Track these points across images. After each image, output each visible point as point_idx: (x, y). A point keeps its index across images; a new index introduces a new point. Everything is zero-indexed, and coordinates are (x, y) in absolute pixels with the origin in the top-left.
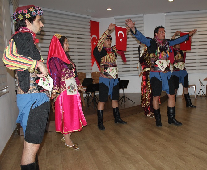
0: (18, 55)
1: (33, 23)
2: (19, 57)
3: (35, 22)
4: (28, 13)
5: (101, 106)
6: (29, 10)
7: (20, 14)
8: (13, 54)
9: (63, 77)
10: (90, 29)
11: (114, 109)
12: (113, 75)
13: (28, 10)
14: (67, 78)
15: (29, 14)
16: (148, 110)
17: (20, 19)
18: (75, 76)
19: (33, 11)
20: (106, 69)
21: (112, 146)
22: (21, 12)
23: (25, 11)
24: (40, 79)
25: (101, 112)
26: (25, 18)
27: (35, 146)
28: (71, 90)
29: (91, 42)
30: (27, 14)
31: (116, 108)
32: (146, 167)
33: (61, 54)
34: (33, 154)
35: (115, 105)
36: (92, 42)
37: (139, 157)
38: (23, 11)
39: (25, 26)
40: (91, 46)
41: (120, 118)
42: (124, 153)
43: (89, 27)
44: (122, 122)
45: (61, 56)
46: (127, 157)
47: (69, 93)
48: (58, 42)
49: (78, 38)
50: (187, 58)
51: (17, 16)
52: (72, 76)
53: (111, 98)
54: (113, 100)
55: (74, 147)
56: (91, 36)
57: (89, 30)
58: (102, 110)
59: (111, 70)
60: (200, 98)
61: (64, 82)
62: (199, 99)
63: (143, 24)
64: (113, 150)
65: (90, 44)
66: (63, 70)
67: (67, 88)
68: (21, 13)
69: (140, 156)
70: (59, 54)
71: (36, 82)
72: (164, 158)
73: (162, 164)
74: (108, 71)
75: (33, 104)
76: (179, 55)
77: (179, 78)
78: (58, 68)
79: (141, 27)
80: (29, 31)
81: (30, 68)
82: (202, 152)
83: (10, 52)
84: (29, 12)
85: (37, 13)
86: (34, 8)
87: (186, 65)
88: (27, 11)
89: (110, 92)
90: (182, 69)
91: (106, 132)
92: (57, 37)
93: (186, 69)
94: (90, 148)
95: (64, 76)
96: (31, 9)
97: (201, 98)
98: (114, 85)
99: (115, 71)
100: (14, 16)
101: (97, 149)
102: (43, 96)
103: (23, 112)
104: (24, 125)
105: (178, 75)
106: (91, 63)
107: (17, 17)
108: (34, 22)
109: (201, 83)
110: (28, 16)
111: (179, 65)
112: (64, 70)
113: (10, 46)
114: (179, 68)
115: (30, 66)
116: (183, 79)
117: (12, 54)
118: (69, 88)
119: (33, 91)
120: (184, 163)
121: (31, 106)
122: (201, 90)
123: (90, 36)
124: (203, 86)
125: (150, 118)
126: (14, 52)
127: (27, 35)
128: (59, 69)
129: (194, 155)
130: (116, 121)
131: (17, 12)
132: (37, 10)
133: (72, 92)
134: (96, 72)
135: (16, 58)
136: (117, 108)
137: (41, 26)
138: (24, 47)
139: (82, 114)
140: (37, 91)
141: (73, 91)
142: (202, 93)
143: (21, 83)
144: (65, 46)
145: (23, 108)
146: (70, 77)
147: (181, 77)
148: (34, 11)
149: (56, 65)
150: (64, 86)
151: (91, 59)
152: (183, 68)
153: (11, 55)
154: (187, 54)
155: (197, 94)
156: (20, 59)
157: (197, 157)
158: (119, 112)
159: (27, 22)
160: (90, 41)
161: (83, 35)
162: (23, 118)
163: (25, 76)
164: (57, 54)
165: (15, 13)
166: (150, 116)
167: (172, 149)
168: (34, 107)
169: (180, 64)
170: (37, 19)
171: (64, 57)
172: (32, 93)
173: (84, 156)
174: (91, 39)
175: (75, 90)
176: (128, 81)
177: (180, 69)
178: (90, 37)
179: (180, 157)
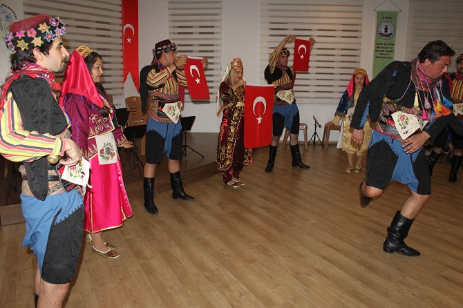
0: (26, 133)
1: (48, 53)
2: (28, 137)
3: (53, 51)
4: (37, 36)
5: (149, 171)
6: (39, 29)
7: (20, 40)
8: (15, 133)
9: (92, 132)
10: (121, 12)
11: (172, 174)
12: (174, 116)
13: (36, 29)
14: (100, 132)
15: (40, 37)
16: (229, 175)
17: (23, 49)
18: (114, 129)
19: (47, 31)
20: (162, 105)
21: (177, 252)
22: (24, 36)
23: (32, 33)
24: (66, 167)
25: (149, 181)
26: (31, 46)
27: (62, 288)
28: (107, 155)
29: (122, 38)
30: (35, 38)
31: (176, 173)
32: (243, 297)
33: (88, 89)
34: (58, 302)
35: (174, 167)
36: (124, 38)
37: (228, 275)
38: (26, 34)
39: (32, 61)
40: (122, 50)
41: (183, 191)
42: (201, 266)
43: (120, 9)
44: (186, 197)
45: (87, 92)
46: (207, 274)
47: (102, 162)
48: (82, 63)
49: (97, 29)
50: (296, 82)
51: (15, 41)
52: (109, 129)
53: (168, 156)
54: (171, 160)
55: (110, 254)
56: (123, 25)
57: (120, 15)
58: (151, 179)
59: (170, 108)
60: (312, 147)
61: (94, 141)
62: (311, 149)
63: (220, 8)
64: (179, 259)
65: (121, 41)
66: (92, 117)
67: (99, 152)
68: (23, 38)
69: (230, 274)
70: (83, 87)
71: (59, 173)
72: (271, 277)
73: (269, 291)
74: (165, 110)
75: (57, 215)
76: (285, 76)
77: (284, 118)
78: (82, 114)
79: (217, 14)
80: (40, 70)
81: (51, 156)
82: (331, 265)
83: (9, 127)
84: (39, 34)
85: (54, 33)
86: (48, 25)
87: (297, 94)
88: (35, 32)
89: (168, 146)
90: (290, 103)
91: (161, 219)
92: (81, 54)
93: (296, 102)
94: (138, 254)
95: (94, 130)
96: (43, 28)
97: (314, 149)
98: (175, 135)
99: (178, 111)
100: (8, 42)
101: (152, 257)
102: (73, 196)
103: (38, 230)
104: (39, 252)
105: (282, 113)
106: (122, 76)
107: (15, 46)
108: (50, 51)
109: (316, 122)
110: (38, 42)
111: (286, 96)
112: (94, 118)
113: (6, 111)
114: (286, 100)
115: (51, 152)
116: (291, 119)
117: (13, 133)
118: (102, 151)
119: (53, 191)
120: (305, 287)
121: (53, 218)
122: (315, 133)
123: (121, 25)
124: (320, 126)
125: (233, 188)
126: (16, 127)
127: (39, 85)
128: (85, 117)
129: (318, 271)
130: (176, 195)
131: (14, 34)
132: (55, 28)
133: (108, 158)
134: (134, 97)
135: (23, 139)
136: (178, 174)
137: (64, 55)
138: (36, 111)
139: (126, 197)
140: (62, 189)
141: (110, 157)
142: (317, 139)
143: (33, 182)
144: (94, 72)
145: (37, 224)
146: (105, 130)
147: (288, 116)
148: (49, 30)
149: (78, 109)
150: (93, 148)
151: (122, 69)
152: (292, 101)
153: (12, 135)
154: (298, 76)
155: (309, 139)
156: (29, 141)
157: (324, 276)
158: (180, 180)
159: (36, 53)
160: (121, 34)
161: (108, 23)
162: (36, 239)
163: (39, 167)
164: (79, 86)
165: (10, 37)
166: (234, 185)
167: (281, 258)
168: (58, 221)
169: (288, 92)
170: (56, 44)
171: (92, 93)
172: (53, 194)
173: (131, 273)
174: (122, 31)
175: (113, 155)
176: (193, 118)
177: (288, 101)
178: (120, 28)
179: (297, 275)
